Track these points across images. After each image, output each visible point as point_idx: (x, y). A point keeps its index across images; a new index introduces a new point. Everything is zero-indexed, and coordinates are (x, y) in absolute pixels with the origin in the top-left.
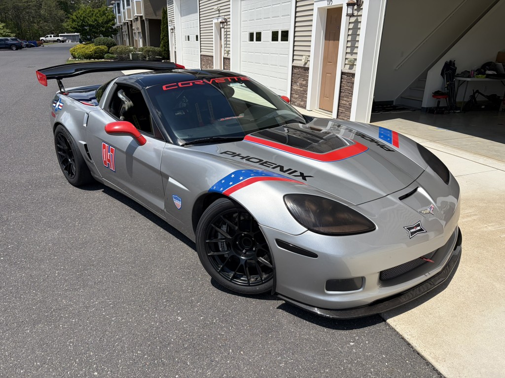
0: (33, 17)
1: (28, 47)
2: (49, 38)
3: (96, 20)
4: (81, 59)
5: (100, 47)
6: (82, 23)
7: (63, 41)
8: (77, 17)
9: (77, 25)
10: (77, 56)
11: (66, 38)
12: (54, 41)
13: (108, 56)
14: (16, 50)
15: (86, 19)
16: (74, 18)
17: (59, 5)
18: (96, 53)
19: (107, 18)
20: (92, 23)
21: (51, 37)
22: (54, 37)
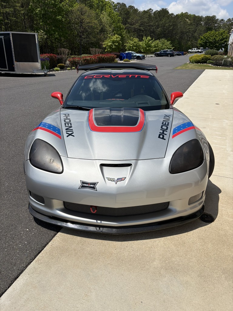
0: (190, 38)
1: (178, 55)
2: (193, 50)
3: (215, 39)
4: (193, 63)
5: (207, 56)
6: (206, 41)
7: (200, 52)
8: (204, 37)
9: (203, 42)
10: (191, 61)
11: (203, 50)
12: (196, 52)
13: (209, 62)
14: (170, 57)
15: (209, 39)
16: (203, 37)
17: (207, 30)
18: (202, 59)
19: (223, 37)
20: (212, 41)
21: (195, 49)
22: (196, 49)
